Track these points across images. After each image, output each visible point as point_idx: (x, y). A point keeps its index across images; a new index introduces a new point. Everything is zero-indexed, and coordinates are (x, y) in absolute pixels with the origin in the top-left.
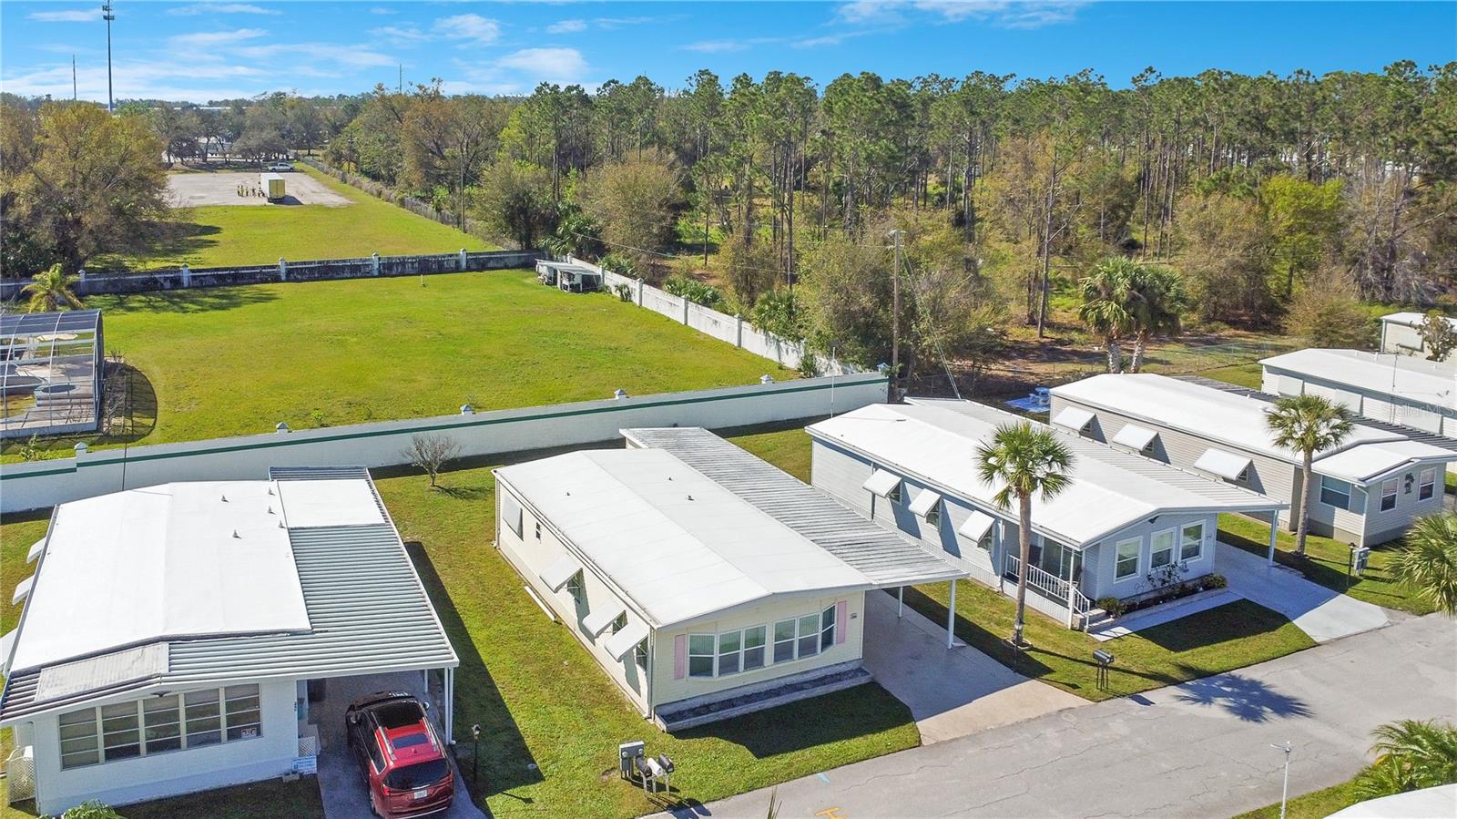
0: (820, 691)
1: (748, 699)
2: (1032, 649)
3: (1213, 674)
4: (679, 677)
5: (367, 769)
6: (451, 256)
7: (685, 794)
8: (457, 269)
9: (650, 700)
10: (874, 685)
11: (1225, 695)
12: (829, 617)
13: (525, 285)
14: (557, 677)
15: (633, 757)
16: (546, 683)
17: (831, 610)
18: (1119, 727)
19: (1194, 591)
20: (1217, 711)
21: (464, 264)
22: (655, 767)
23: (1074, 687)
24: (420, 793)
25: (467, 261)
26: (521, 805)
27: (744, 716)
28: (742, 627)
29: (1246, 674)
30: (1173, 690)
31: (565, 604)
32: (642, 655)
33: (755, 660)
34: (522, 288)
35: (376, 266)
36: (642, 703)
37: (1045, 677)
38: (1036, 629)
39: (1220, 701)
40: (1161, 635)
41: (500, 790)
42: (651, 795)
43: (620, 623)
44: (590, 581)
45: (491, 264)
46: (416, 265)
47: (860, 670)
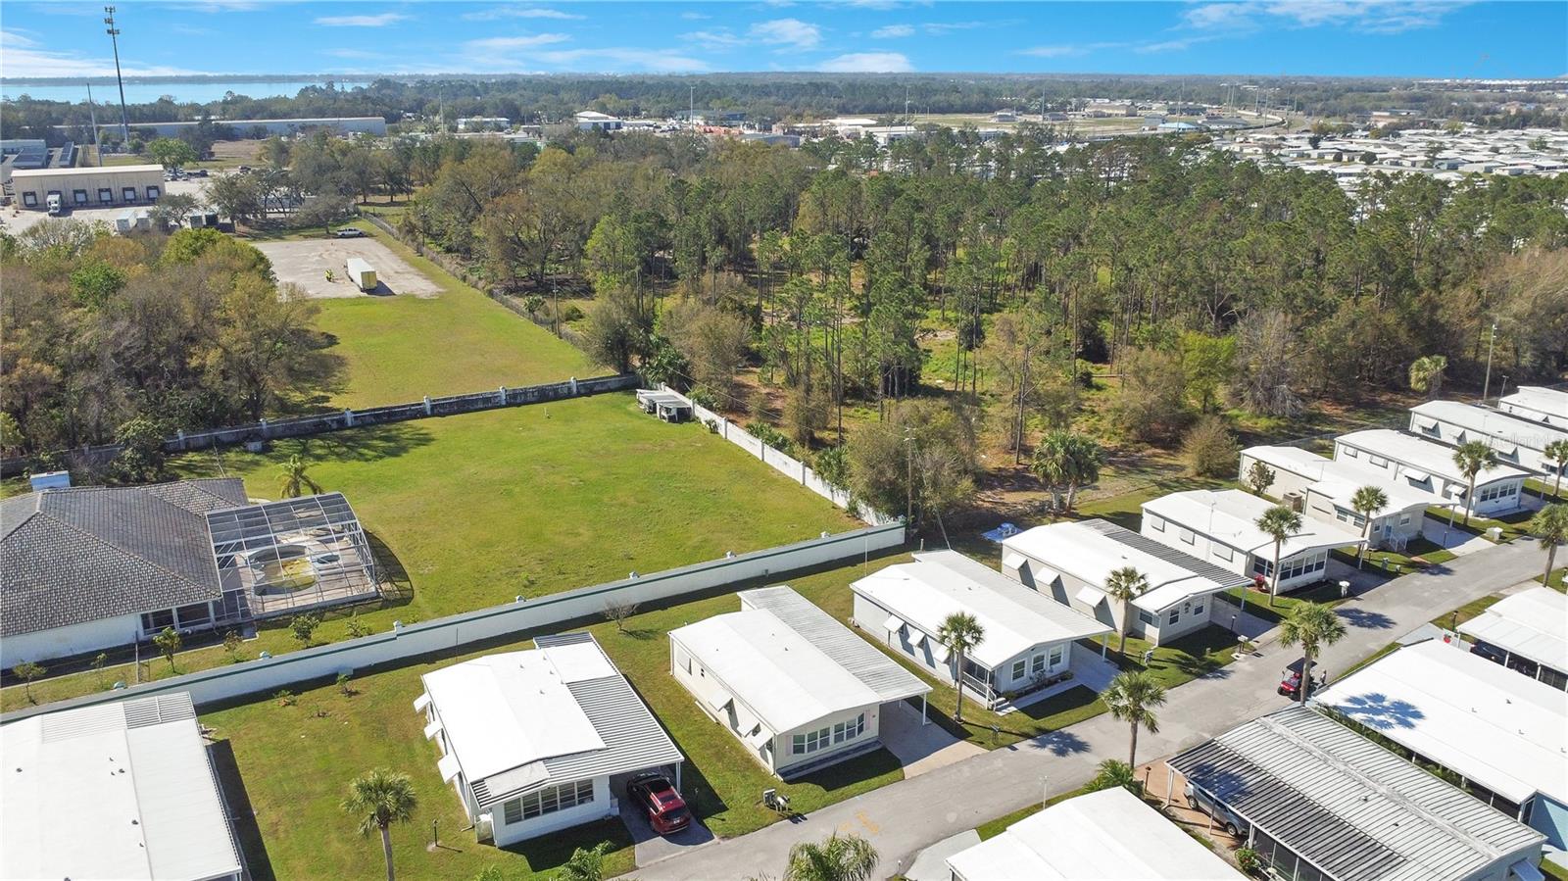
0: (857, 755)
1: (821, 762)
2: (965, 723)
3: (1051, 731)
4: (788, 755)
5: (649, 812)
6: (563, 384)
7: (795, 811)
8: (569, 396)
9: (774, 767)
10: (884, 750)
11: (1053, 742)
12: (861, 718)
13: (630, 414)
14: (724, 756)
15: (771, 797)
16: (719, 760)
17: (863, 715)
18: (999, 763)
19: (1056, 682)
20: (1046, 752)
21: (575, 390)
22: (782, 801)
23: (982, 743)
24: (677, 821)
25: (578, 387)
26: (721, 822)
27: (820, 770)
28: (818, 729)
29: (1067, 730)
30: (1030, 742)
31: (724, 717)
32: (770, 745)
33: (825, 743)
34: (628, 418)
35: (504, 397)
36: (769, 766)
37: (970, 738)
38: (969, 710)
39: (1050, 746)
40: (1034, 711)
41: (710, 816)
42: (780, 813)
43: (756, 731)
44: (737, 704)
46: (536, 394)
47: (877, 742)
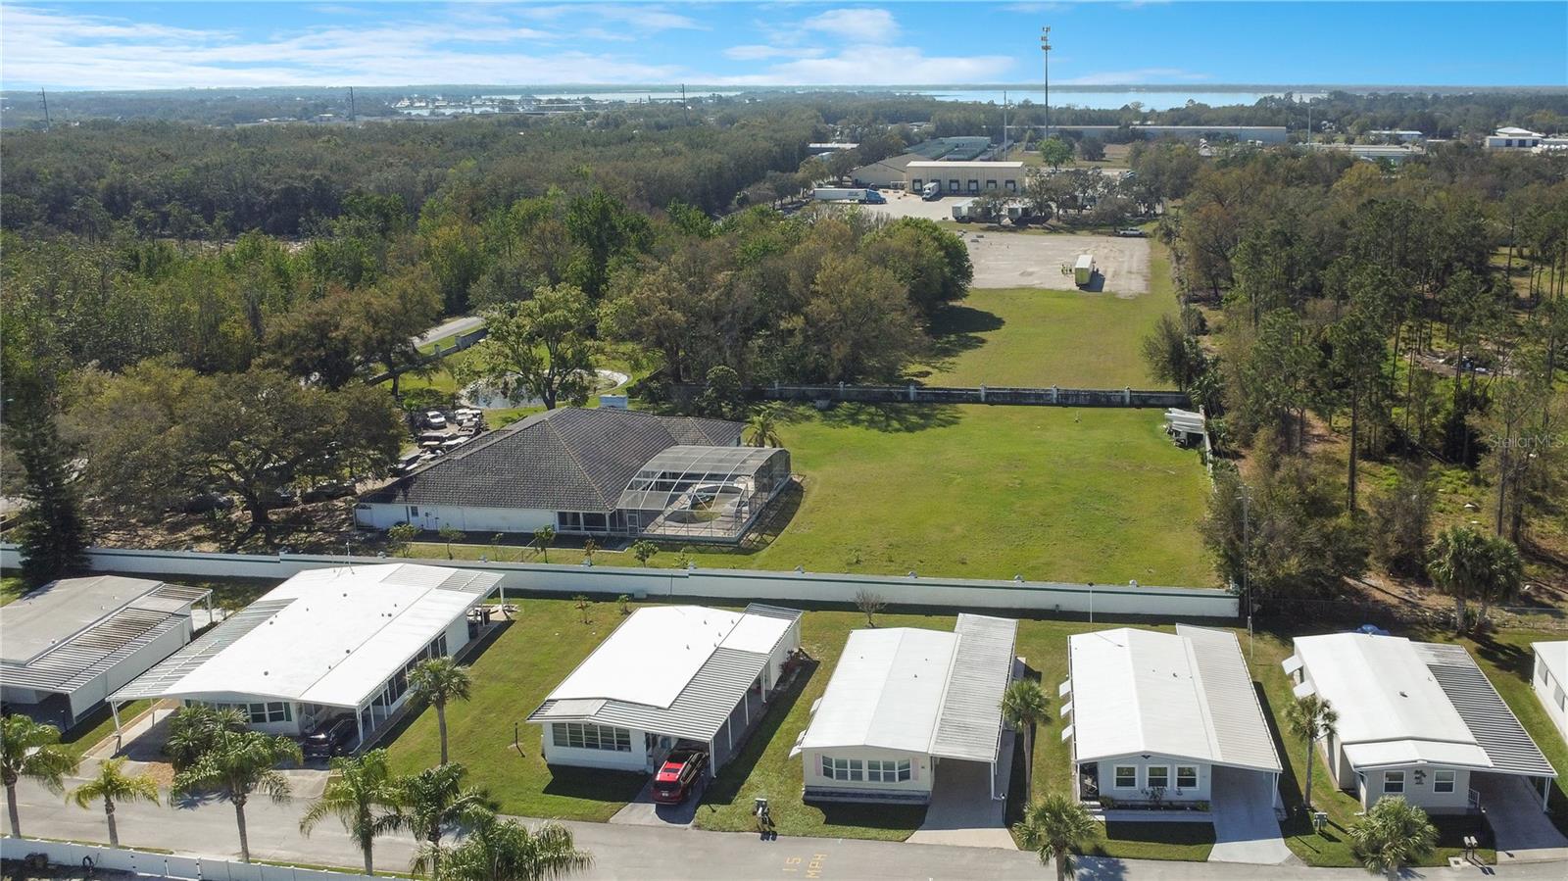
3: (1108, 856)
4: (818, 774)
6: (1117, 392)
8: (1122, 404)
12: (906, 764)
17: (908, 762)
18: (1011, 865)
19: (1182, 808)
21: (1128, 400)
24: (665, 794)
25: (1131, 397)
27: (846, 803)
28: (848, 758)
29: (1123, 862)
35: (1055, 396)
37: (1015, 828)
40: (1118, 830)
41: (709, 804)
45: (1151, 402)
46: (1088, 397)
